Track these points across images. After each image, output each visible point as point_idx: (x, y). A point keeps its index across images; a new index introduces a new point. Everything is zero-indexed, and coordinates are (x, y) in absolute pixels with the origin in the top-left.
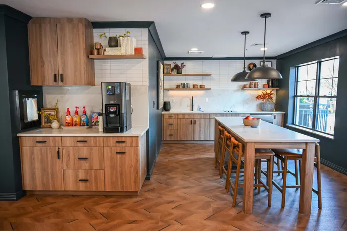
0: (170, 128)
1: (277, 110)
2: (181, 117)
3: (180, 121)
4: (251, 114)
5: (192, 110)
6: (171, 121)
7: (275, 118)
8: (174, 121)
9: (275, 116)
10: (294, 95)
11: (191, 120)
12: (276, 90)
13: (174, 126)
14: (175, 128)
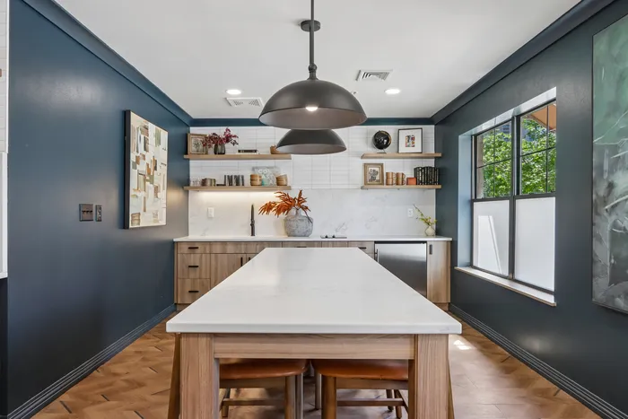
0: (192, 276)
1: (438, 233)
2: (218, 249)
3: (216, 258)
4: (376, 242)
5: (253, 234)
6: (194, 259)
7: (431, 253)
8: (201, 257)
9: (431, 246)
10: (470, 198)
11: (240, 256)
12: (437, 190)
13: (201, 270)
14: (203, 276)
